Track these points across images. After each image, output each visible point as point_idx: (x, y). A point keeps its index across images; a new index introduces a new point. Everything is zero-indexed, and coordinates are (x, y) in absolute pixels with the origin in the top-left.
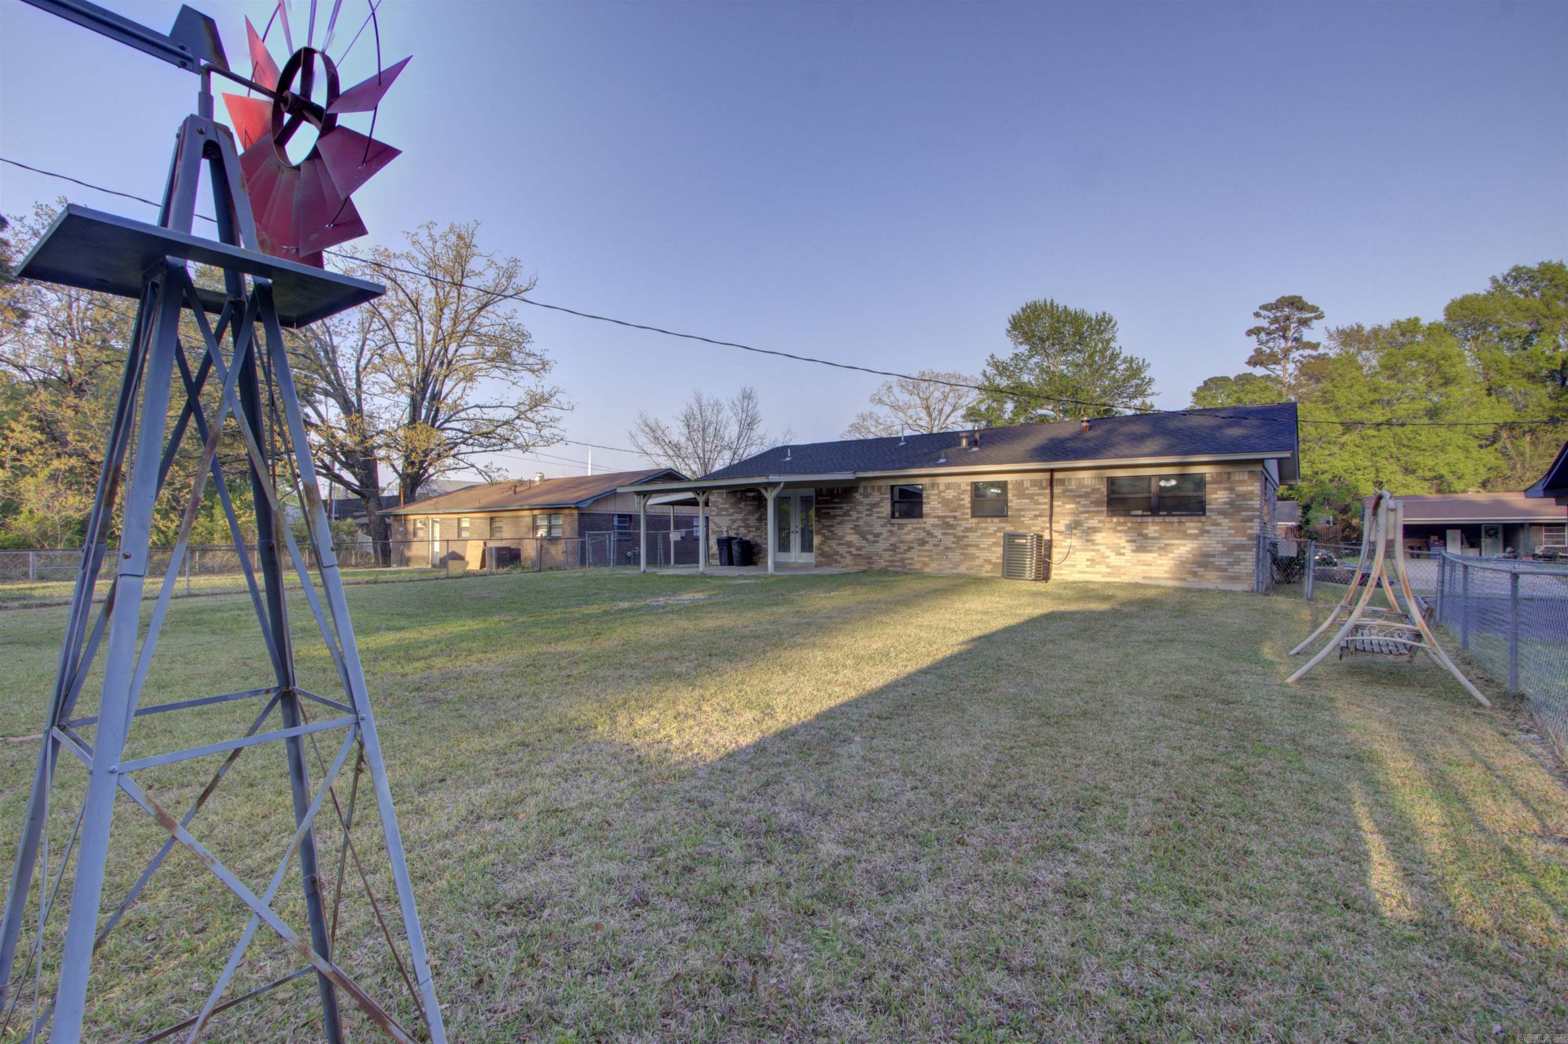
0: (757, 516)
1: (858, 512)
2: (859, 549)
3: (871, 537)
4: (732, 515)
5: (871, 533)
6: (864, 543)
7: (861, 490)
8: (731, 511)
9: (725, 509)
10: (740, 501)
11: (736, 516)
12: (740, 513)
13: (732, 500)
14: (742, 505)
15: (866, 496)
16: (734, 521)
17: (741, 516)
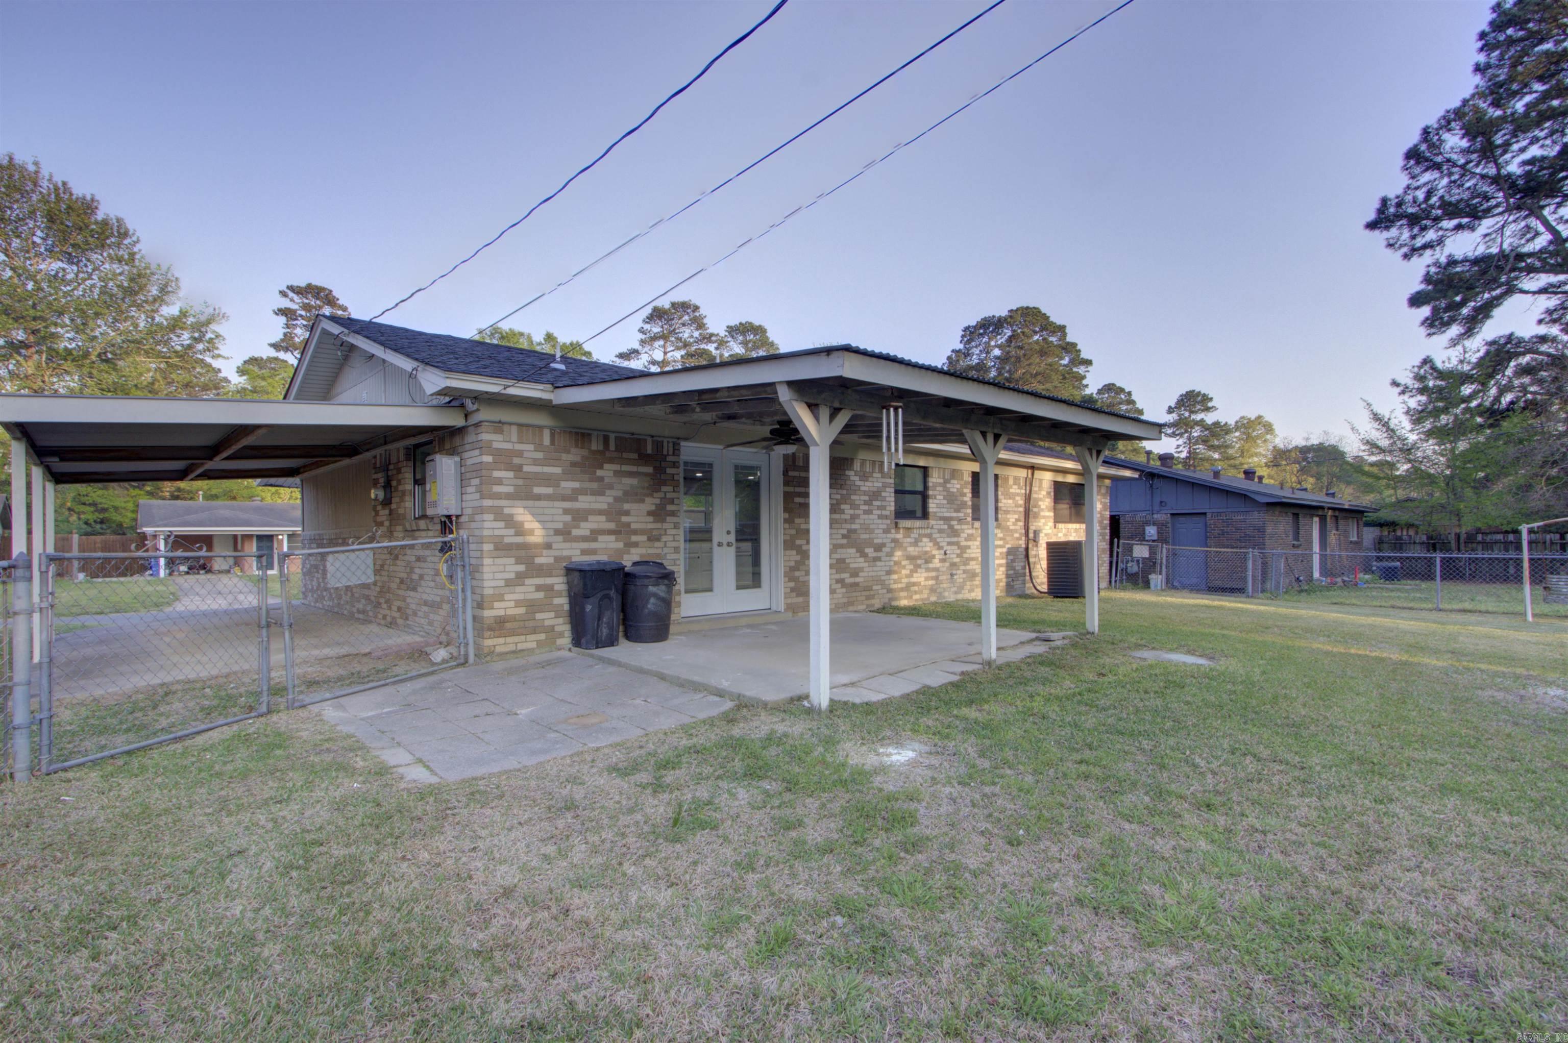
0: (650, 503)
1: (854, 506)
2: (855, 574)
3: (869, 551)
4: (572, 496)
5: (870, 543)
6: (860, 562)
7: (857, 465)
8: (568, 485)
9: (547, 480)
10: (598, 459)
11: (585, 502)
12: (600, 493)
13: (575, 455)
14: (607, 471)
15: (865, 477)
16: (579, 516)
17: (602, 502)
